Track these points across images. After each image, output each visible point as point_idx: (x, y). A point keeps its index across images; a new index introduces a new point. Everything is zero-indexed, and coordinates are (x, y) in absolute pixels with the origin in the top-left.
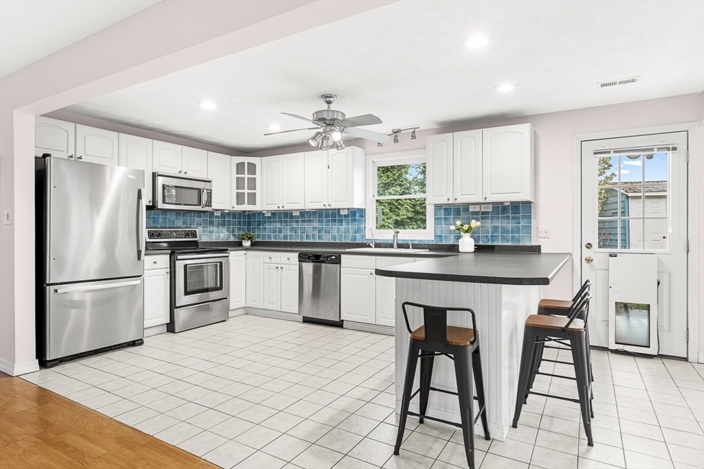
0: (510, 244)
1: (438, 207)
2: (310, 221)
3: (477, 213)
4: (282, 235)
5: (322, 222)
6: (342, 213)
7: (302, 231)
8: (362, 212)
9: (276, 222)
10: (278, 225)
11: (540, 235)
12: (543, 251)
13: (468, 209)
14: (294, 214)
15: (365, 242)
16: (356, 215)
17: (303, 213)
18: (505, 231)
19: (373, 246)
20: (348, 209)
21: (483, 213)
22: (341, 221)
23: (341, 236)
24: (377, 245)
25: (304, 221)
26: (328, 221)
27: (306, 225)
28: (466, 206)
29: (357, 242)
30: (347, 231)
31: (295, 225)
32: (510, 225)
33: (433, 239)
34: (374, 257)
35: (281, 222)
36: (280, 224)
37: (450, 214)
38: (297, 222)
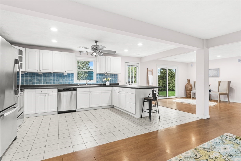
0: (114, 83)
1: (97, 74)
2: (48, 77)
3: (107, 76)
4: (32, 82)
5: (55, 77)
6: (64, 74)
7: (44, 81)
8: (73, 74)
9: (27, 77)
10: (29, 78)
11: (119, 81)
12: (120, 84)
13: (105, 75)
14: (39, 74)
15: (74, 84)
16: (70, 75)
17: (44, 74)
18: (113, 80)
19: (79, 85)
20: (67, 73)
21: (108, 76)
22: (64, 77)
23: (64, 82)
24: (80, 85)
25: (45, 77)
26: (58, 77)
27: (46, 78)
28: (104, 74)
29: (71, 84)
30: (67, 80)
31: (39, 78)
32: (114, 79)
33: (96, 82)
34: (89, 88)
35: (31, 77)
36: (30, 77)
37: (100, 76)
38: (41, 77)
